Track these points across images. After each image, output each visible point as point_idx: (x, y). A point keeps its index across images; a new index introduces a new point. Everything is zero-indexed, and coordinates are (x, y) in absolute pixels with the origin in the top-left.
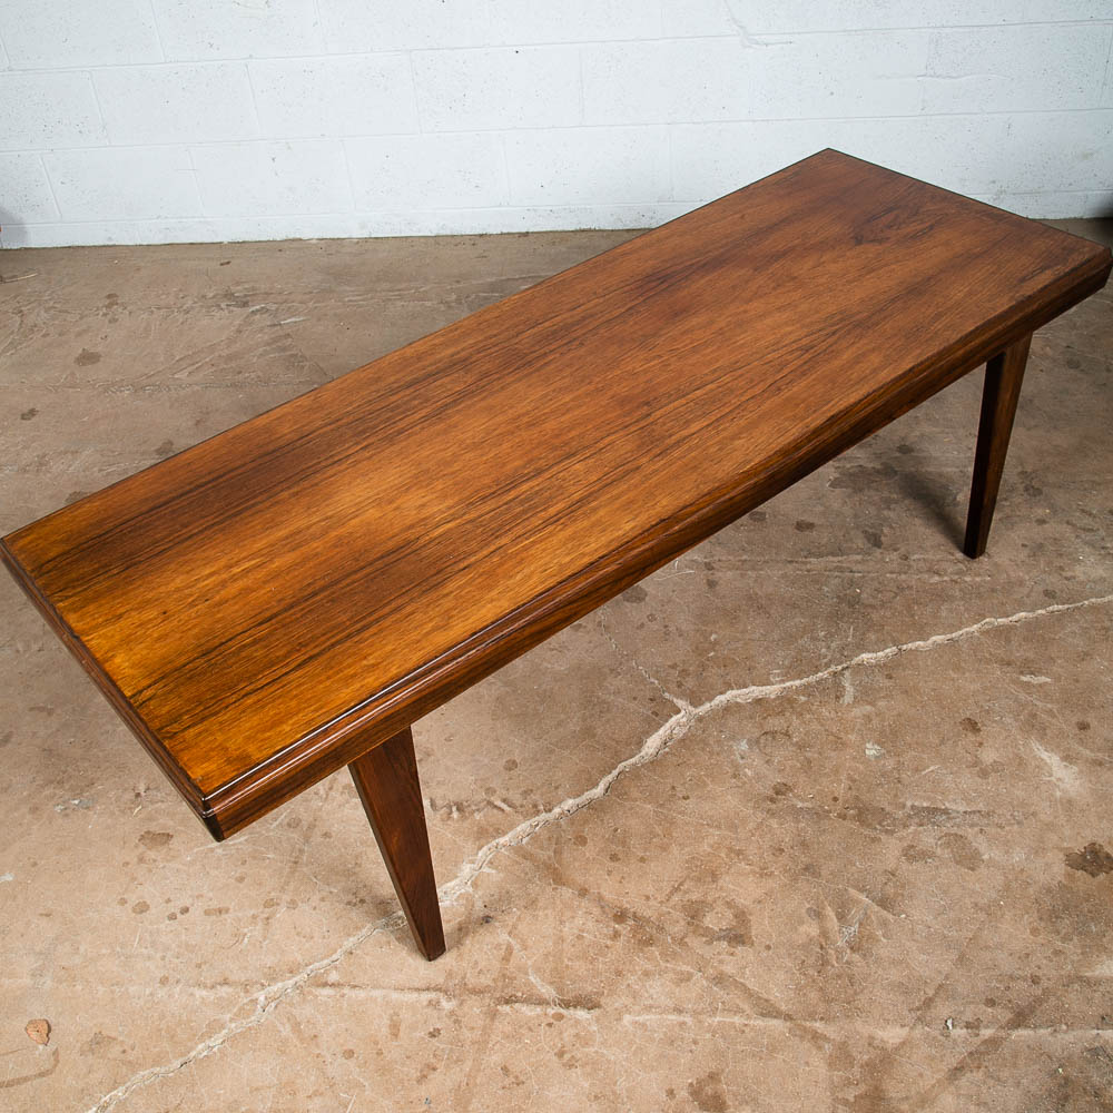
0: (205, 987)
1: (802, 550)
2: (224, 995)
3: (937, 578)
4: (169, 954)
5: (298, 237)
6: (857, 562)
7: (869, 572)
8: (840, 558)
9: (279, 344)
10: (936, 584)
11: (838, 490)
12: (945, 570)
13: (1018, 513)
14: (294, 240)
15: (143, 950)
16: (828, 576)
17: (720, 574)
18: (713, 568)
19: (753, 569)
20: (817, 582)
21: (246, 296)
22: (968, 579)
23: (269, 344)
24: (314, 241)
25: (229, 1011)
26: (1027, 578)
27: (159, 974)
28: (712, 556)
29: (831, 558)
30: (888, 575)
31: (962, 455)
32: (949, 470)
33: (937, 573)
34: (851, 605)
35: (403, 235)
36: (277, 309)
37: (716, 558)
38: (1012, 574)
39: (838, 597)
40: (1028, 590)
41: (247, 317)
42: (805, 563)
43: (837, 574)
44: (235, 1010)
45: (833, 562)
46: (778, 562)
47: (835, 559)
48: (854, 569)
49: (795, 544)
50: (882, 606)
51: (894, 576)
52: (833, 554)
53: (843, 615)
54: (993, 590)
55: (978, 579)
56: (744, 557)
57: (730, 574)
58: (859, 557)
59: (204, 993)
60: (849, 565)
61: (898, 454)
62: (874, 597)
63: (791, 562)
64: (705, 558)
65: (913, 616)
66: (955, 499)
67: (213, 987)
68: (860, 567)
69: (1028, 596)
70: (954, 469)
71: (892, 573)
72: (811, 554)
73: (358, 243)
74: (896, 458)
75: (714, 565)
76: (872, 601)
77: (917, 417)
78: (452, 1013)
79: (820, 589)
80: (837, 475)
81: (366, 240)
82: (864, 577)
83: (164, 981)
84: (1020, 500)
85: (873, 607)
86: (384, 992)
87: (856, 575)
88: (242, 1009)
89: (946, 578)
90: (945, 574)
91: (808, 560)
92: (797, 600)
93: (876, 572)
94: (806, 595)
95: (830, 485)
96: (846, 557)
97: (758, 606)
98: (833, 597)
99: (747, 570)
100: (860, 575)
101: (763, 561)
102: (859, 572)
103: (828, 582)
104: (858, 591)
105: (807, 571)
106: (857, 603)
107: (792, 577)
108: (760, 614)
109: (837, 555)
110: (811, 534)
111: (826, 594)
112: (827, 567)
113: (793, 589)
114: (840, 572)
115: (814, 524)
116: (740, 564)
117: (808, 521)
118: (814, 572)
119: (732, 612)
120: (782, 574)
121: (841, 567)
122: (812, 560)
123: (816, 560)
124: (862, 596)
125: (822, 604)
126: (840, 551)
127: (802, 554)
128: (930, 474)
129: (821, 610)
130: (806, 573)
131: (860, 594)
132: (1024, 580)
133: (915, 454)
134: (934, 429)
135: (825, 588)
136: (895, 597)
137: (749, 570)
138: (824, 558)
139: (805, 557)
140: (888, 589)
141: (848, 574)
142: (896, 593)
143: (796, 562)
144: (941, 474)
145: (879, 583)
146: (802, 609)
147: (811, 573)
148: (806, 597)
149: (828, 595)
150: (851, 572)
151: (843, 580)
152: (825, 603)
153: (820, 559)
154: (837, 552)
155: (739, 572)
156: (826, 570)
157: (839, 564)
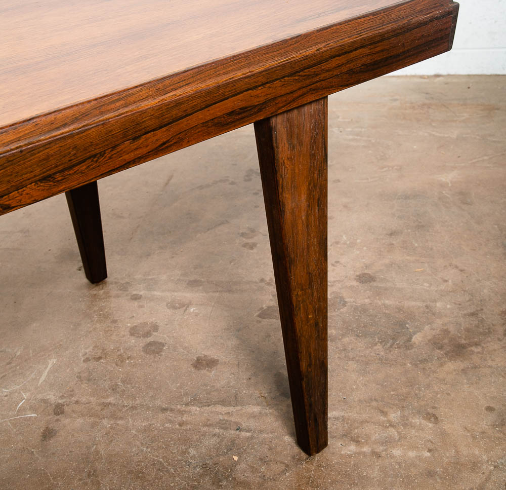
1: (186, 394)
3: (352, 448)
6: (253, 416)
7: (261, 432)
8: (231, 409)
10: (350, 456)
11: (264, 322)
12: (368, 437)
13: (490, 363)
16: (204, 435)
17: (67, 421)
18: (63, 412)
19: (113, 416)
22: (397, 452)
26: (485, 458)
28: (72, 396)
29: (219, 408)
31: (433, 288)
32: (413, 303)
33: (357, 441)
34: (217, 480)
37: (74, 399)
38: (464, 451)
39: (204, 466)
40: (484, 477)
42: (181, 413)
43: (217, 430)
45: (218, 413)
46: (148, 408)
47: (225, 409)
48: (244, 425)
49: (181, 386)
52: (223, 403)
54: (430, 474)
55: (412, 454)
56: (111, 400)
57: (79, 422)
58: (256, 409)
60: (238, 420)
61: (355, 283)
62: (254, 470)
63: (164, 410)
64: (62, 397)
66: (409, 340)
68: (252, 424)
70: (419, 304)
72: (196, 401)
75: (66, 409)
76: (249, 476)
77: (392, 245)
79: (184, 452)
80: (272, 304)
82: (252, 437)
84: (496, 347)
87: (244, 434)
89: (366, 449)
90: (367, 443)
91: (189, 408)
92: (146, 467)
93: (272, 433)
94: (161, 460)
95: (259, 316)
96: (239, 408)
97: (90, 472)
98: (197, 466)
99: (104, 418)
100: (248, 434)
101: (130, 406)
102: (249, 431)
103: (201, 443)
104: (236, 458)
105: (180, 425)
106: (227, 478)
107: (156, 432)
108: (86, 484)
109: (230, 405)
110: (208, 374)
111: (190, 461)
112: (209, 420)
113: (149, 450)
114: (222, 428)
115: (218, 360)
116: (99, 408)
117: (212, 357)
118: (189, 426)
119: (51, 478)
120: (145, 426)
121: (227, 421)
122: (193, 408)
123: (198, 409)
124: (238, 467)
125: (178, 475)
126: (236, 398)
127: (184, 399)
128: (386, 307)
129: (172, 485)
130: (178, 426)
131: (237, 463)
132: (479, 462)
133: (375, 284)
134: (408, 258)
135: (193, 452)
136: (283, 473)
137: (107, 417)
138: (210, 407)
139: (187, 405)
140: (279, 459)
141: (233, 432)
142: (287, 466)
143: (172, 410)
144: (400, 309)
145: (270, 449)
146: (148, 481)
147: (184, 427)
148: (161, 463)
149: (192, 461)
150: (237, 430)
151: (222, 441)
152: (182, 475)
153: (205, 408)
154: (231, 400)
155: (92, 419)
156: (204, 425)
157: (226, 417)
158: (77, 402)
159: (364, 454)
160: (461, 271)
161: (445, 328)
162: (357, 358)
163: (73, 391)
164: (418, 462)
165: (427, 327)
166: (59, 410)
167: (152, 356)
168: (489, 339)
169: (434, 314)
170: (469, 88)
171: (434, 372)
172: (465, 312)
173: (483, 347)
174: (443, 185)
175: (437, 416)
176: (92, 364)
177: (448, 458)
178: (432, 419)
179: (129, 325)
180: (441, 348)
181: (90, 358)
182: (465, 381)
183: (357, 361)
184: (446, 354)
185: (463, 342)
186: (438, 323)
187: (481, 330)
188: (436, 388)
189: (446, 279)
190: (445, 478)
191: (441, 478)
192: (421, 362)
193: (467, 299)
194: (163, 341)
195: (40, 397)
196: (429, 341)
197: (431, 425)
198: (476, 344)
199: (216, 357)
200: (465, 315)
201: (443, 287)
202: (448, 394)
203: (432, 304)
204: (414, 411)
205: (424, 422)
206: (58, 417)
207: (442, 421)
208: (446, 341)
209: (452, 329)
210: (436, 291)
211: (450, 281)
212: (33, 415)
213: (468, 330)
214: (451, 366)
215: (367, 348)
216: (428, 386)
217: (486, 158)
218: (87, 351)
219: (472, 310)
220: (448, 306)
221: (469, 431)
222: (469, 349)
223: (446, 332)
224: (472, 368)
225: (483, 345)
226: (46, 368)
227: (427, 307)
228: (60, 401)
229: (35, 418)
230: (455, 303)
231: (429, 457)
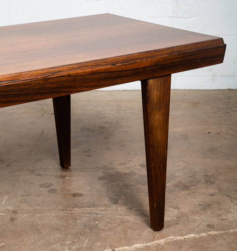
1: (71, 205)
6: (102, 210)
7: (106, 215)
8: (92, 209)
11: (101, 181)
13: (199, 191)
16: (82, 216)
17: (20, 215)
18: (17, 213)
19: (40, 213)
20: (74, 219)
26: (199, 219)
28: (19, 207)
29: (87, 208)
30: (117, 216)
34: (91, 229)
39: (85, 225)
40: (198, 224)
43: (87, 215)
46: (56, 210)
47: (89, 209)
48: (99, 213)
49: (68, 202)
50: (109, 230)
51: (121, 217)
52: (88, 207)
53: (84, 234)
56: (38, 208)
57: (25, 215)
58: (103, 208)
60: (96, 211)
61: (139, 167)
62: (106, 226)
63: (64, 210)
64: (15, 208)
65: (126, 235)
68: (102, 213)
69: (197, 227)
71: (120, 215)
72: (76, 207)
74: (138, 169)
75: (18, 211)
76: (104, 227)
79: (75, 222)
80: (103, 175)
82: (103, 216)
84: (202, 186)
85: (103, 230)
87: (99, 216)
91: (73, 209)
92: (60, 226)
93: (111, 215)
94: (66, 224)
95: (98, 179)
96: (96, 208)
97: (36, 230)
98: (81, 225)
99: (36, 213)
100: (101, 216)
101: (47, 209)
103: (81, 219)
104: (98, 223)
105: (71, 214)
106: (95, 228)
107: (61, 217)
108: (35, 233)
109: (91, 207)
110: (79, 198)
111: (78, 224)
112: (83, 212)
113: (60, 222)
114: (90, 214)
115: (83, 194)
116: (33, 211)
117: (80, 193)
118: (75, 214)
119: (19, 232)
120: (56, 215)
121: (91, 212)
122: (76, 209)
123: (78, 209)
124: (99, 225)
125: (74, 228)
126: (93, 205)
127: (71, 206)
129: (72, 231)
130: (70, 215)
131: (98, 224)
132: (196, 220)
135: (78, 222)
136: (118, 226)
137: (38, 213)
138: (83, 208)
139: (72, 208)
140: (115, 222)
141: (94, 215)
142: (119, 224)
143: (66, 210)
145: (111, 219)
146: (61, 231)
147: (73, 215)
148: (66, 225)
149: (79, 224)
150: (96, 214)
151: (90, 218)
152: (76, 228)
153: (81, 209)
154: (92, 206)
155: (31, 214)
156: (82, 214)
157: (91, 211)
158: (22, 209)
160: (186, 162)
161: (180, 181)
162: (144, 191)
163: (19, 206)
164: (172, 221)
165: (172, 181)
166: (15, 212)
167: (53, 194)
168: (199, 184)
169: (175, 177)
170: (185, 95)
171: (176, 195)
172: (188, 176)
173: (196, 187)
174: (175, 133)
175: (179, 207)
176: (26, 197)
177: (184, 219)
178: (177, 209)
179: (38, 184)
180: (179, 187)
181: (24, 195)
182: (190, 197)
184: (181, 189)
185: (188, 185)
186: (177, 179)
187: (195, 181)
188: (178, 200)
189: (179, 165)
190: (183, 225)
191: (182, 225)
192: (171, 192)
193: (189, 171)
194: (56, 189)
195: (4, 208)
196: (174, 185)
197: (176, 210)
198: (193, 186)
199: (82, 193)
200: (188, 177)
201: (178, 168)
202: (183, 201)
203: (174, 174)
204: (169, 207)
205: (173, 209)
206: (15, 214)
207: (181, 209)
208: (181, 185)
209: (183, 181)
210: (175, 169)
211: (181, 166)
212: (4, 214)
213: (190, 181)
214: (183, 192)
216: (174, 199)
217: (194, 122)
218: (22, 193)
219: (191, 175)
220: (181, 174)
221: (192, 211)
222: (191, 187)
223: (181, 182)
224: (192, 193)
225: (196, 186)
226: (4, 199)
227: (172, 174)
228: (14, 209)
229: (5, 215)
230: (184, 173)
231: (177, 220)
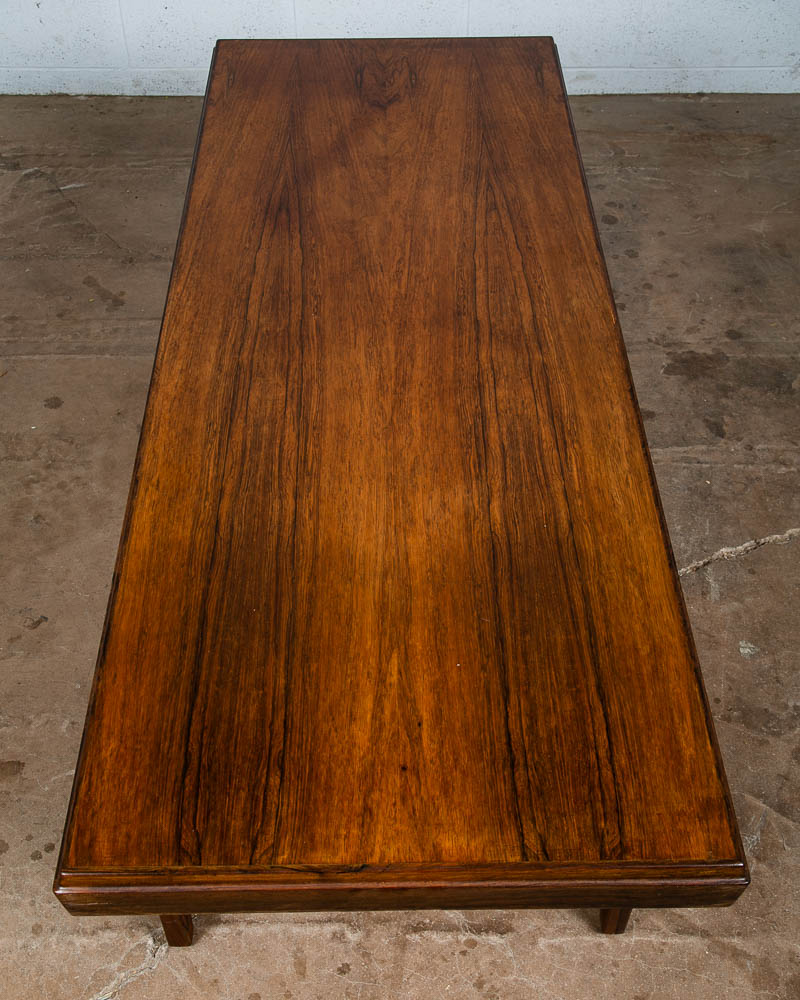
0: (85, 933)
2: (107, 941)
3: (783, 469)
4: (39, 899)
5: (65, 91)
6: (703, 452)
7: (716, 463)
8: (686, 448)
9: (61, 212)
10: (784, 475)
11: (673, 378)
14: (60, 95)
15: (8, 896)
16: (676, 468)
20: (666, 473)
21: (15, 157)
23: (49, 212)
24: (83, 98)
25: (116, 959)
27: (30, 923)
29: (676, 449)
30: (735, 466)
31: (790, 341)
32: (781, 356)
33: (783, 463)
34: (703, 498)
35: (180, 94)
36: (53, 173)
39: (689, 489)
41: (21, 181)
43: (684, 465)
44: (122, 958)
45: (679, 452)
47: (681, 449)
48: (701, 459)
50: (734, 499)
51: (742, 466)
52: (678, 444)
53: (697, 508)
58: (704, 447)
59: (85, 940)
60: (695, 456)
61: (727, 340)
62: (724, 489)
65: (766, 509)
66: (790, 387)
67: (94, 933)
68: (707, 458)
70: (786, 356)
71: (739, 463)
73: (131, 101)
74: (726, 343)
76: (723, 493)
77: (741, 301)
78: (359, 945)
79: (670, 481)
80: (669, 362)
81: (141, 98)
82: (711, 468)
83: (37, 930)
85: (725, 499)
86: (283, 926)
87: (704, 466)
88: (129, 956)
89: (792, 469)
93: (723, 463)
95: (664, 372)
96: (691, 447)
98: (684, 489)
100: (708, 466)
102: (707, 463)
103: (677, 474)
104: (708, 482)
106: (709, 496)
109: (683, 445)
112: (673, 458)
114: (687, 463)
115: (653, 413)
121: (687, 457)
124: (713, 488)
126: (684, 441)
128: (762, 360)
131: (710, 486)
133: (744, 340)
134: (759, 313)
136: (745, 489)
138: (669, 448)
140: (737, 480)
141: (695, 465)
142: (746, 484)
144: (773, 361)
145: (728, 474)
150: (698, 463)
151: (691, 471)
154: (681, 442)
156: (673, 461)
157: (685, 455)
159: (793, 472)
162: (758, 404)
170: (737, 112)
174: (759, 237)
183: (759, 406)
203: (795, 356)
215: (762, 395)
227: (792, 358)
